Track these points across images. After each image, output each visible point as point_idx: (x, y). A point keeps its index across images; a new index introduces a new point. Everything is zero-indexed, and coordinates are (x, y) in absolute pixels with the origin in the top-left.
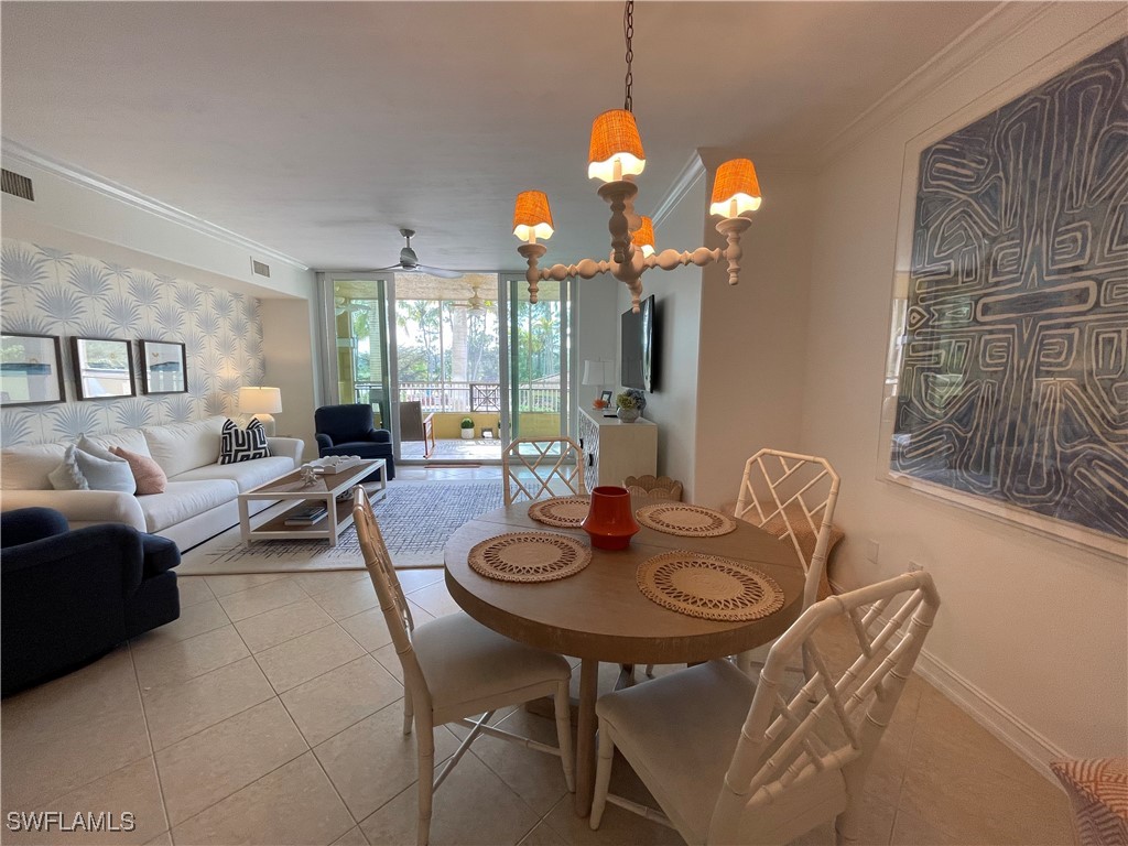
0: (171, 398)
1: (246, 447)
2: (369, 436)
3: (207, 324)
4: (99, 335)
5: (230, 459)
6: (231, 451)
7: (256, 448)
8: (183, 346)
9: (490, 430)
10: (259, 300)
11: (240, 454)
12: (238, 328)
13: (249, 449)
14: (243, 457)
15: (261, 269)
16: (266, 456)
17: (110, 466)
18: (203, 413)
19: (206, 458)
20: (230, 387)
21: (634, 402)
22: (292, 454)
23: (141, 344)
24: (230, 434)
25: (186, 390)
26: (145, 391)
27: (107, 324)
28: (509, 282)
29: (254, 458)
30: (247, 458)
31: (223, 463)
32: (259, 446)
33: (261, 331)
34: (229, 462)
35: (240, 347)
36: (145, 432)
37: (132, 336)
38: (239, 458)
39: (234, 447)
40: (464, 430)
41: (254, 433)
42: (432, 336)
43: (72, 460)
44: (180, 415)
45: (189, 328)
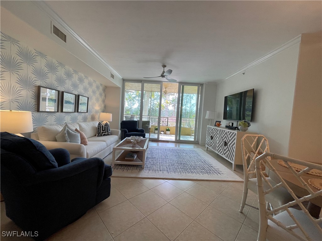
0: (83, 114)
1: (105, 131)
2: (137, 131)
3: (94, 92)
4: (69, 92)
5: (100, 135)
6: (100, 132)
7: (108, 132)
8: (88, 98)
9: (163, 131)
10: (106, 87)
11: (103, 134)
12: (101, 95)
13: (106, 132)
14: (104, 134)
15: (113, 76)
16: (110, 135)
17: (76, 134)
18: (90, 120)
19: (93, 134)
20: (97, 112)
21: (247, 124)
22: (117, 135)
23: (79, 96)
24: (100, 127)
25: (87, 112)
26: (78, 111)
27: (71, 89)
28: (182, 86)
29: (107, 135)
30: (105, 135)
31: (98, 136)
32: (109, 131)
33: (105, 96)
34: (100, 136)
35: (100, 100)
36: (79, 124)
37: (77, 93)
38: (103, 135)
39: (102, 131)
40: (156, 131)
41: (107, 127)
42: (132, 104)
43: (66, 132)
44: (85, 120)
45: (90, 93)
